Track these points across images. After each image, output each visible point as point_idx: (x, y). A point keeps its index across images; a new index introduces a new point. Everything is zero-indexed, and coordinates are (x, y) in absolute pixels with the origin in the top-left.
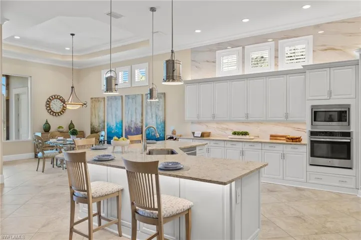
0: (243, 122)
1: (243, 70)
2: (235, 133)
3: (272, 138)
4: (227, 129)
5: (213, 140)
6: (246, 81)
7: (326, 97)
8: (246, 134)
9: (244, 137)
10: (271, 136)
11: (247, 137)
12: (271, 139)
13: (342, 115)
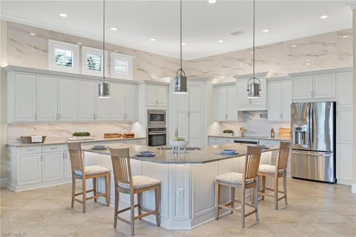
0: (80, 123)
1: (81, 70)
2: (76, 135)
3: (106, 136)
4: (62, 130)
5: (49, 145)
6: (93, 82)
7: (154, 105)
8: (88, 134)
9: (87, 137)
10: (105, 135)
11: (89, 137)
12: (105, 138)
13: (162, 117)
